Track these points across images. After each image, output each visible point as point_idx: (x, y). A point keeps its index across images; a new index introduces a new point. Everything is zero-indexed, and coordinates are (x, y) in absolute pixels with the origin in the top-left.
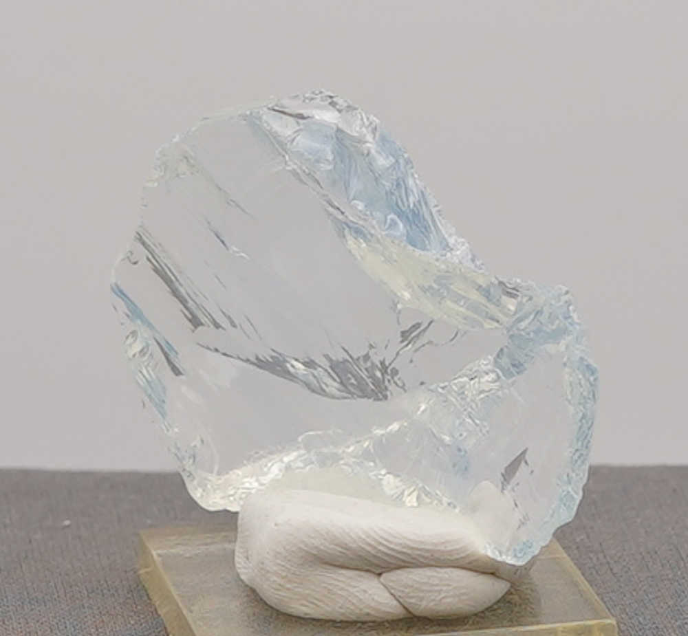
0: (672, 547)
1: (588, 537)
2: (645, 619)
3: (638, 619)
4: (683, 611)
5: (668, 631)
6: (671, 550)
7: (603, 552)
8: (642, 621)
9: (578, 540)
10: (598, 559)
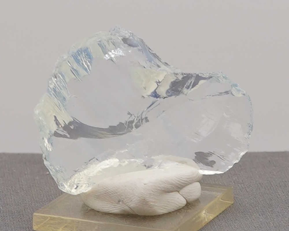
0: (268, 182)
1: (238, 178)
2: (259, 208)
3: (256, 208)
4: (273, 205)
5: (267, 212)
6: (268, 183)
7: (243, 183)
8: (257, 209)
9: (234, 179)
10: (241, 186)
